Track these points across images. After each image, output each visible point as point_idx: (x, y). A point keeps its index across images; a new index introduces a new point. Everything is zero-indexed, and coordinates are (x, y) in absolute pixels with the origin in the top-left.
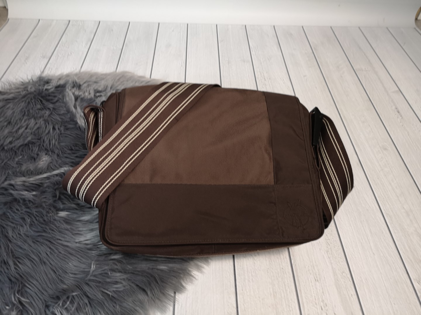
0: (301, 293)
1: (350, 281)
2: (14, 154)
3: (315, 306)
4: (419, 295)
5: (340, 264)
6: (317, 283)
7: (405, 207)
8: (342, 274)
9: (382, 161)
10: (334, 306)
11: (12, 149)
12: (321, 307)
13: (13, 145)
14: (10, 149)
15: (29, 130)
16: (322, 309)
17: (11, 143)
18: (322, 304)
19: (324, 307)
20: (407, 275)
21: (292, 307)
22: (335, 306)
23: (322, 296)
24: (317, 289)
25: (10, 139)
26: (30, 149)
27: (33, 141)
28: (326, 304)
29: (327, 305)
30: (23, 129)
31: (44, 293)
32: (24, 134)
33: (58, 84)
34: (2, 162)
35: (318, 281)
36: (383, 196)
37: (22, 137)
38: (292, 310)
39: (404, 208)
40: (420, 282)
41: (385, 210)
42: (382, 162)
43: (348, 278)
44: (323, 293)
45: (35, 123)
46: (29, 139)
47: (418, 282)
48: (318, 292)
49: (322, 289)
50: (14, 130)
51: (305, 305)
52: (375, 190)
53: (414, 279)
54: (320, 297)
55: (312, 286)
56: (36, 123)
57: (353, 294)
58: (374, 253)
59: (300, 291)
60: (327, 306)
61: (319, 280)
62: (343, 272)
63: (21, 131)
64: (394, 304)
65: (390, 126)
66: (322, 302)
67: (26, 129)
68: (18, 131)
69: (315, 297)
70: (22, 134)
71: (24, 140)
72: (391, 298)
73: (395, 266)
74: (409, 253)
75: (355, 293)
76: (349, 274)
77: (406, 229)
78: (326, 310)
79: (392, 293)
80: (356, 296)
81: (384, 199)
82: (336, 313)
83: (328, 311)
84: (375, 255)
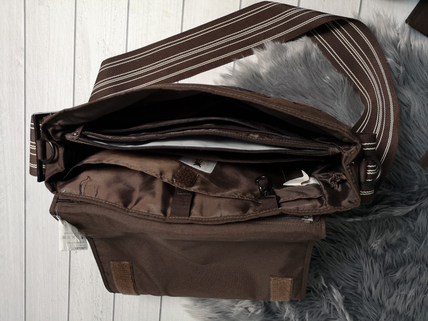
1: (77, 70)
4: (23, 53)
5: (81, 87)
8: (82, 78)
12: (108, 50)
16: (108, 48)
19: (106, 50)
22: (96, 50)
26: (395, 260)
28: (104, 53)
30: (410, 295)
36: (17, 155)
39: (2, 139)
40: (18, 64)
41: (21, 138)
43: (78, 74)
47: (20, 64)
52: (22, 161)
53: (22, 66)
57: (78, 58)
58: (48, 94)
60: (103, 51)
62: (80, 79)
64: (46, 47)
72: (48, 52)
73: (34, 80)
74: (16, 91)
75: (76, 59)
76: (76, 77)
77: (9, 116)
78: (105, 47)
79: (45, 56)
80: (76, 56)
81: (18, 151)
82: (98, 44)
83: (103, 47)
84: (47, 92)
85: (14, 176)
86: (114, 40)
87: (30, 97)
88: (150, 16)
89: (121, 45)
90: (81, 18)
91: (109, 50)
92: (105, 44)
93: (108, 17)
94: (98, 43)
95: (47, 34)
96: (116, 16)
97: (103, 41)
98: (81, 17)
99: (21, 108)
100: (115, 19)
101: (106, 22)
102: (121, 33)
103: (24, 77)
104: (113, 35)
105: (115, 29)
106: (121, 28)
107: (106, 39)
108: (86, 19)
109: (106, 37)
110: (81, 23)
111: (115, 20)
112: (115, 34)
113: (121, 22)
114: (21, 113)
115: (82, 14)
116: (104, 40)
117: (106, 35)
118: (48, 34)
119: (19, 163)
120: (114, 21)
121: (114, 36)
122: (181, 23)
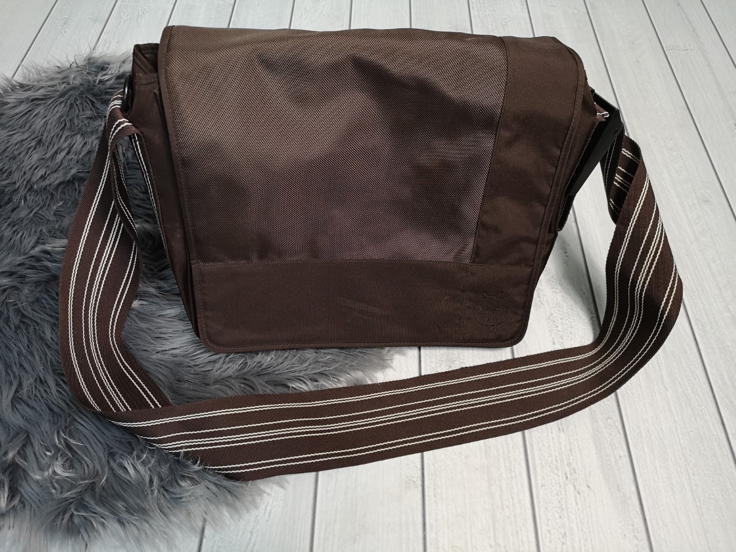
0: (533, 449)
1: (620, 433)
2: (49, 197)
3: (556, 472)
5: (605, 405)
6: (562, 434)
7: (731, 309)
8: (607, 420)
9: (698, 223)
10: (588, 474)
11: (45, 188)
12: (566, 474)
13: (47, 182)
14: (43, 188)
15: (73, 157)
16: (567, 478)
17: (43, 178)
18: (567, 468)
19: (571, 474)
20: (721, 427)
21: (515, 472)
22: (590, 474)
23: (569, 455)
24: (560, 443)
25: (42, 172)
26: (76, 190)
27: (82, 175)
28: (574, 469)
29: (577, 471)
30: (63, 154)
31: (105, 433)
32: (65, 164)
33: (121, 71)
34: (31, 212)
35: (563, 431)
36: (693, 287)
37: (62, 167)
38: (516, 477)
39: (729, 309)
42: (698, 225)
43: (616, 427)
44: (571, 451)
45: (83, 143)
46: (74, 171)
48: (561, 449)
49: (570, 444)
50: (48, 155)
51: (538, 469)
54: (564, 457)
55: (553, 439)
56: (85, 143)
57: (622, 456)
58: (666, 388)
59: (532, 445)
60: (575, 472)
61: (565, 430)
62: (609, 418)
63: (60, 157)
64: (694, 474)
65: (720, 157)
66: (567, 465)
67: (68, 153)
68: (54, 157)
69: (556, 456)
70: (62, 163)
71: (66, 174)
72: (688, 464)
73: (701, 411)
74: (730, 389)
75: (626, 454)
76: (619, 421)
77: (729, 346)
78: (574, 479)
79: (691, 456)
80: (628, 459)
81: (694, 292)
82: (590, 485)
83: (577, 480)
84: (668, 390)
85: (687, 255)
86: (557, 494)
87: (699, 380)
88: (491, 546)
89: (542, 486)
90: (636, 536)
91: (564, 474)
92: (574, 486)
93: (580, 541)
94: (588, 487)
95: (700, 501)
96: (563, 544)
97: (580, 492)
98: (638, 539)
99: (711, 361)
100: (563, 537)
101: (582, 530)
102: (546, 509)
103: (723, 415)
104: (561, 505)
105: (560, 517)
106: (548, 520)
107: (575, 497)
108: (625, 535)
109: (575, 500)
110: (633, 525)
111: (565, 535)
112: (559, 507)
113: (549, 531)
114: (708, 353)
115: (637, 546)
116: (577, 494)
117: (577, 503)
118: (697, 500)
119: (686, 274)
120: (565, 533)
121: (559, 502)
122: (428, 535)
